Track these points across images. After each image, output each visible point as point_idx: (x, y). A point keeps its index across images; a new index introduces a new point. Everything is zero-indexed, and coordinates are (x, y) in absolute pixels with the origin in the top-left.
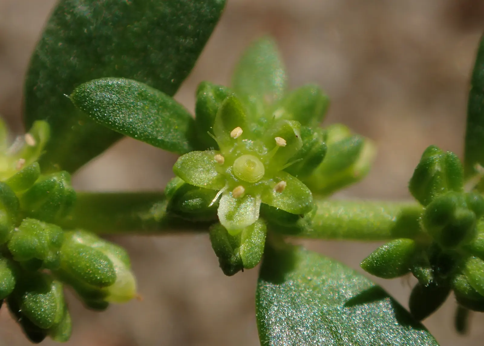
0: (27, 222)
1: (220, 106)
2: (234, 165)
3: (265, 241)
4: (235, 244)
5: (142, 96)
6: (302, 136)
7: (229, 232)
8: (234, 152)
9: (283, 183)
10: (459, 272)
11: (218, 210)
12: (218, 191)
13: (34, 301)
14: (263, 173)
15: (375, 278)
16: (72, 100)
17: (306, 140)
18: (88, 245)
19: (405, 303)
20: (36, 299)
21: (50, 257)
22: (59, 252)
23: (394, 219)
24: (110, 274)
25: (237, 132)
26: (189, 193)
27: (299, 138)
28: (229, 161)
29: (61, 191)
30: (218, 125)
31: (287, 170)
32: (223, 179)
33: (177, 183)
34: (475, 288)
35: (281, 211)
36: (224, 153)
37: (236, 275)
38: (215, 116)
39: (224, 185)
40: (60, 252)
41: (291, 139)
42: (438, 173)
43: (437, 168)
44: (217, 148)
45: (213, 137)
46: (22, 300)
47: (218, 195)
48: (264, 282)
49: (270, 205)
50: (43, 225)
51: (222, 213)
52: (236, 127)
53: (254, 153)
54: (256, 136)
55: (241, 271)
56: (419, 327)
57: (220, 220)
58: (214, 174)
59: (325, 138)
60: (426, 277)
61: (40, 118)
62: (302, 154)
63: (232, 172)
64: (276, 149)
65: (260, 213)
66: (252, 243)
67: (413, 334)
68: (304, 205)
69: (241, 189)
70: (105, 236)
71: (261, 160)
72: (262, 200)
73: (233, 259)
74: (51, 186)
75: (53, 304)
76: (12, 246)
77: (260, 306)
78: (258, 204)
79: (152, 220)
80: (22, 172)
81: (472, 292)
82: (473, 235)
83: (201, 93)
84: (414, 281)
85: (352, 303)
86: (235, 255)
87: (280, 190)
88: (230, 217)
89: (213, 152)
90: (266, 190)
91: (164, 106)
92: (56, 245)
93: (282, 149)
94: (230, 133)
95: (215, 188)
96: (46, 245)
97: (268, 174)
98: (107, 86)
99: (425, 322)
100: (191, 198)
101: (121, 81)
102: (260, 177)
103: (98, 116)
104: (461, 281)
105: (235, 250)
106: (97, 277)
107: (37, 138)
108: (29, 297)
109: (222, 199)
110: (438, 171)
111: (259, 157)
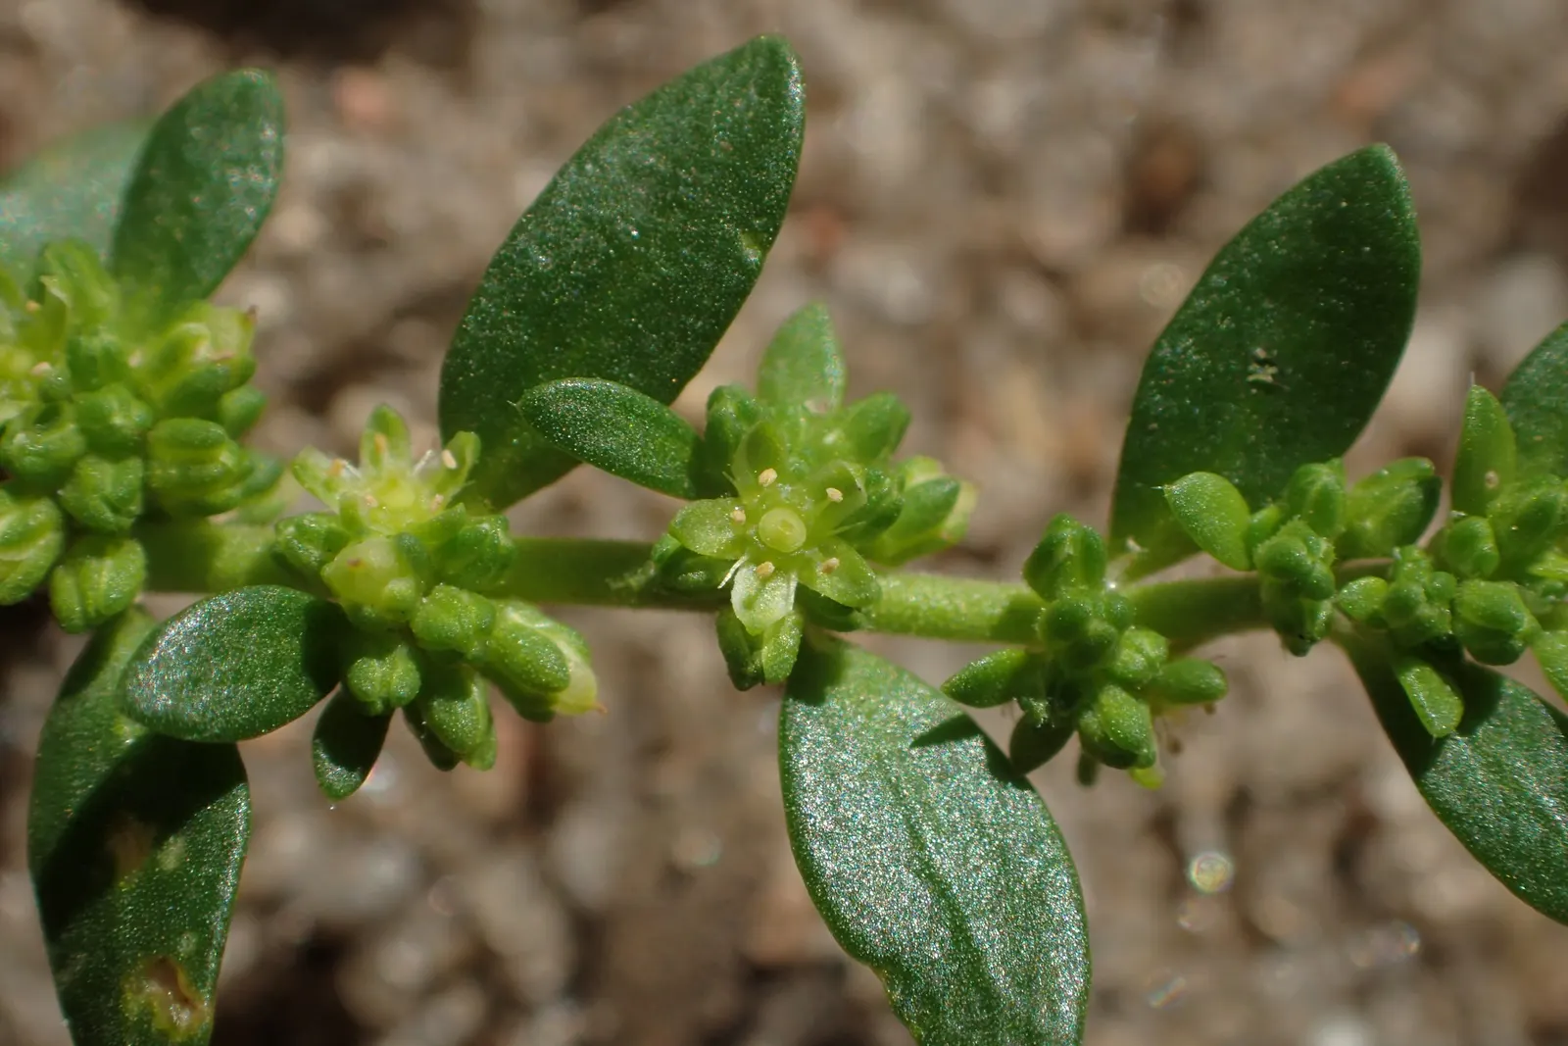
0: (441, 591)
1: (747, 430)
2: (761, 524)
3: (799, 641)
4: (754, 644)
5: (627, 408)
6: (868, 484)
7: (747, 629)
8: (762, 501)
9: (834, 561)
10: (1088, 707)
11: (733, 593)
12: (735, 561)
13: (447, 712)
14: (804, 539)
15: (961, 705)
16: (519, 410)
17: (871, 491)
18: (528, 625)
19: (1004, 745)
20: (450, 709)
21: (475, 649)
22: (490, 643)
23: (998, 611)
24: (560, 674)
25: (769, 475)
26: (689, 561)
27: (863, 490)
28: (753, 517)
29: (496, 546)
30: (738, 461)
31: (843, 536)
32: (741, 543)
33: (669, 545)
34: (1109, 733)
35: (828, 600)
36: (745, 502)
37: (751, 690)
38: (736, 447)
39: (743, 554)
40: (492, 641)
41: (848, 487)
42: (1069, 556)
43: (1069, 549)
44: (735, 494)
45: (731, 479)
46: (429, 708)
47: (732, 570)
48: (794, 700)
49: (811, 588)
50: (465, 596)
51: (737, 597)
52: (767, 468)
53: (793, 507)
54: (798, 477)
55: (760, 684)
56: (1023, 784)
57: (734, 606)
58: (729, 535)
59: (901, 485)
60: (1038, 714)
61: (467, 429)
62: (862, 513)
63: (757, 534)
64: (825, 504)
65: (796, 599)
66: (780, 644)
67: (1012, 792)
68: (863, 595)
69: (769, 567)
70: (550, 612)
71: (801, 518)
72: (800, 578)
73: (751, 669)
74: (481, 538)
75: (474, 718)
76: (418, 625)
77: (784, 738)
78: (793, 585)
79: (628, 588)
80: (441, 518)
81: (1105, 739)
82: (1114, 657)
83: (715, 407)
84: (1019, 713)
85: (922, 742)
86: (753, 662)
87: (829, 570)
88: (749, 604)
89: (729, 501)
90: (804, 565)
91: (658, 422)
92: (485, 631)
93: (834, 504)
94: (757, 476)
95: (730, 557)
96: (471, 633)
97: (811, 541)
98: (575, 390)
99: (1032, 777)
100: (692, 570)
101: (597, 384)
102: (799, 544)
103: (558, 438)
104: (1090, 720)
105: (755, 653)
106: (541, 679)
107: (459, 457)
108: (439, 705)
109: (738, 574)
110: (1069, 555)
111: (798, 513)
